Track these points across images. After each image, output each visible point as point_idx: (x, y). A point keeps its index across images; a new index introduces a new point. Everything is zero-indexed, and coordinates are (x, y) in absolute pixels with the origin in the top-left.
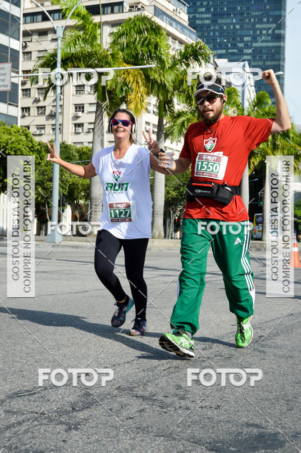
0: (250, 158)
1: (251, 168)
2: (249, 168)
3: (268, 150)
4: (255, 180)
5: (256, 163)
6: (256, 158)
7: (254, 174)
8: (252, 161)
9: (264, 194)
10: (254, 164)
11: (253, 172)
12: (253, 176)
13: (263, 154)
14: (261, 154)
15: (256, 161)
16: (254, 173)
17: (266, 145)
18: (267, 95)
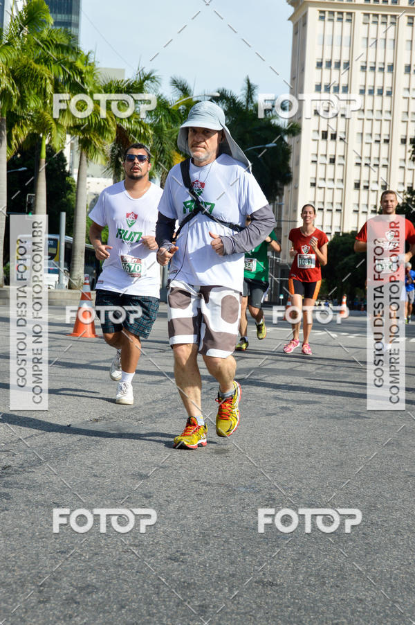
0: (10, 127)
1: (13, 144)
2: (9, 145)
3: (46, 113)
4: (20, 170)
5: (22, 138)
6: (22, 127)
7: (18, 159)
8: (14, 132)
9: (35, 197)
10: (17, 139)
11: (16, 154)
12: (17, 162)
13: (35, 120)
14: (32, 121)
15: (22, 133)
16: (19, 156)
17: (41, 103)
18: (46, 6)
